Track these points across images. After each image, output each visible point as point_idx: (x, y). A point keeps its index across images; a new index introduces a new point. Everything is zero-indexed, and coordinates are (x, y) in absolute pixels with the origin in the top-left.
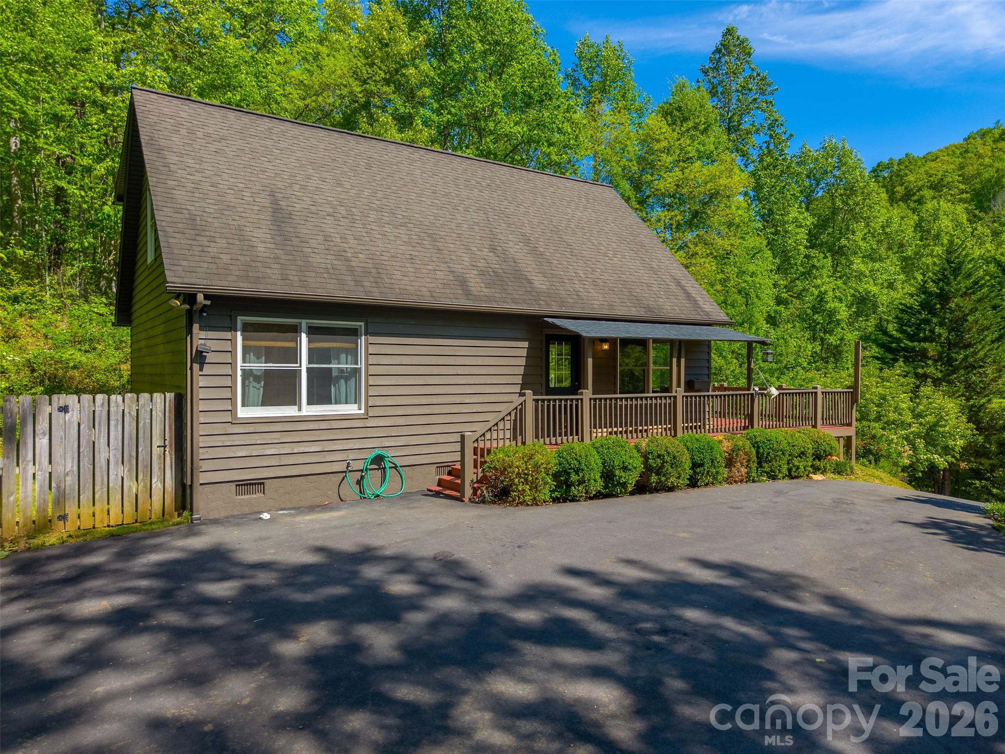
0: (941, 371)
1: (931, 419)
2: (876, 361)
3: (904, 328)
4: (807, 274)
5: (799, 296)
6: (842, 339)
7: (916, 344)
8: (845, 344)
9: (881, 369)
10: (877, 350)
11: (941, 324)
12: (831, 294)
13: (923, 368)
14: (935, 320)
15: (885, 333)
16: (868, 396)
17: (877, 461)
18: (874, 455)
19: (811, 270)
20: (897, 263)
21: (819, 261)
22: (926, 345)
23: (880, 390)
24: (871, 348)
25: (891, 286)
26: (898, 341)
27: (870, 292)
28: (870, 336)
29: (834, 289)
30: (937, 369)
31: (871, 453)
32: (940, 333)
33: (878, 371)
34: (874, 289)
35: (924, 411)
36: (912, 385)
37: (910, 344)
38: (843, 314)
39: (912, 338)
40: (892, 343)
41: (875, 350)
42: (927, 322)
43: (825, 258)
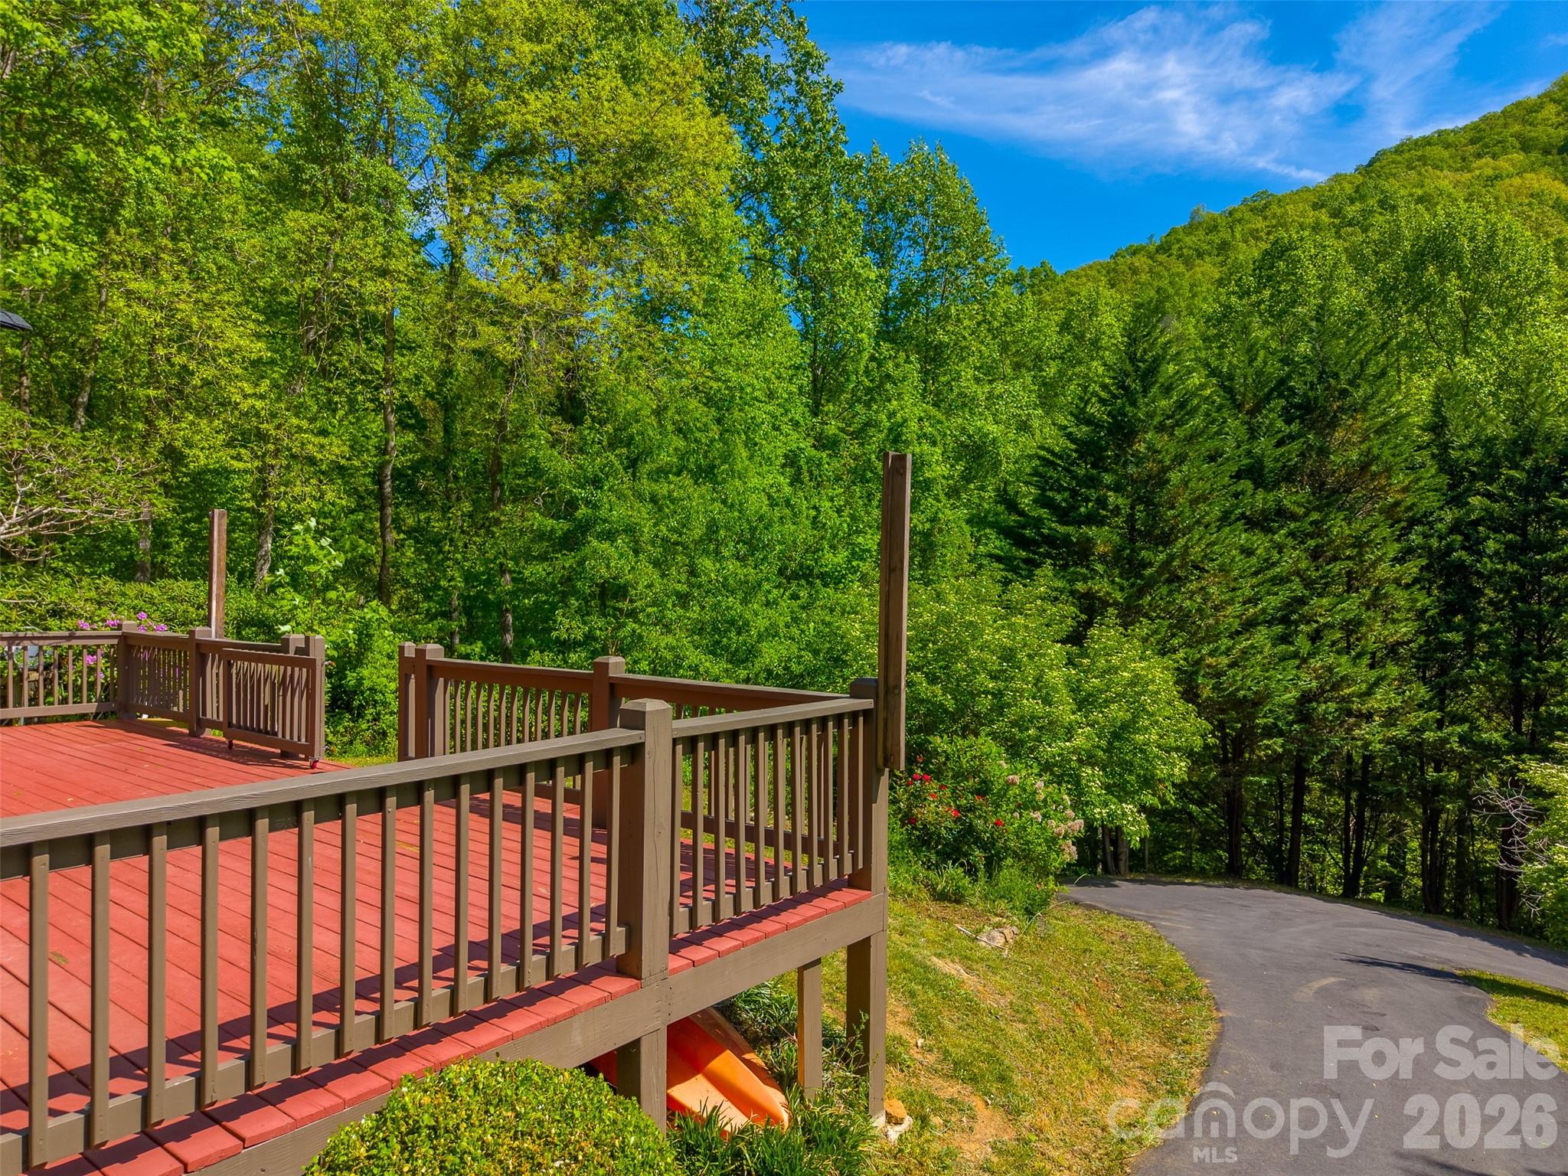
0: (1122, 589)
1: (1118, 712)
2: (996, 565)
3: (1050, 494)
4: (874, 394)
5: (860, 435)
6: (934, 520)
7: (1070, 529)
8: (941, 530)
9: (1006, 582)
10: (998, 543)
11: (1118, 488)
12: (913, 425)
13: (1085, 579)
14: (1108, 478)
15: (1012, 506)
16: (973, 653)
17: (993, 864)
18: (984, 847)
19: (881, 385)
20: (1033, 387)
21: (897, 366)
22: (1092, 531)
23: (1003, 638)
24: (988, 539)
25: (1024, 427)
26: (1038, 522)
27: (986, 435)
28: (986, 517)
29: (921, 419)
30: (1113, 582)
31: (978, 840)
32: (1117, 506)
33: (999, 588)
34: (993, 429)
35: (1101, 692)
36: (1069, 621)
37: (1061, 529)
38: (939, 470)
39: (1064, 515)
40: (1024, 527)
41: (995, 543)
42: (1092, 482)
43: (907, 361)
